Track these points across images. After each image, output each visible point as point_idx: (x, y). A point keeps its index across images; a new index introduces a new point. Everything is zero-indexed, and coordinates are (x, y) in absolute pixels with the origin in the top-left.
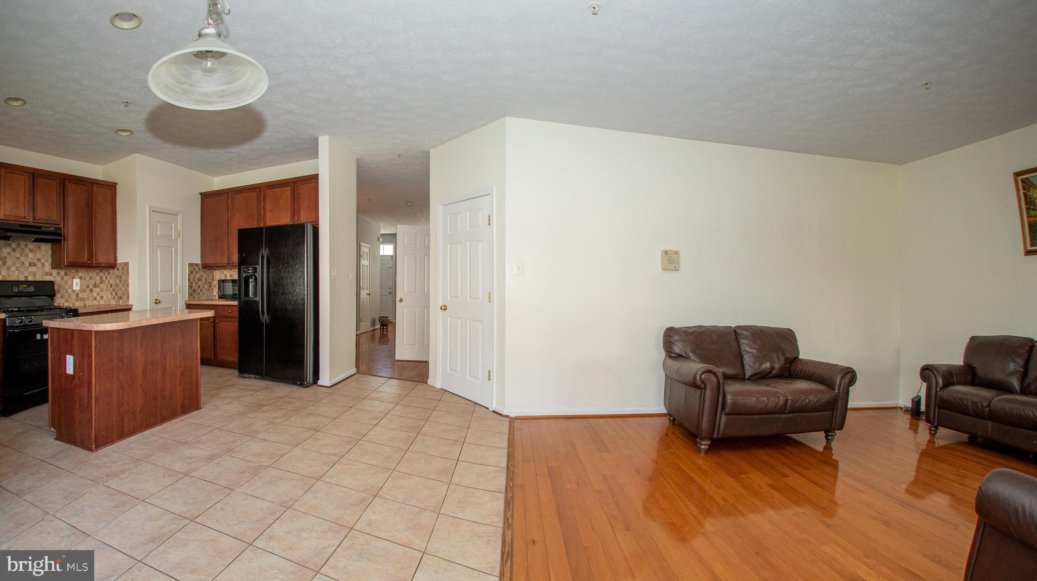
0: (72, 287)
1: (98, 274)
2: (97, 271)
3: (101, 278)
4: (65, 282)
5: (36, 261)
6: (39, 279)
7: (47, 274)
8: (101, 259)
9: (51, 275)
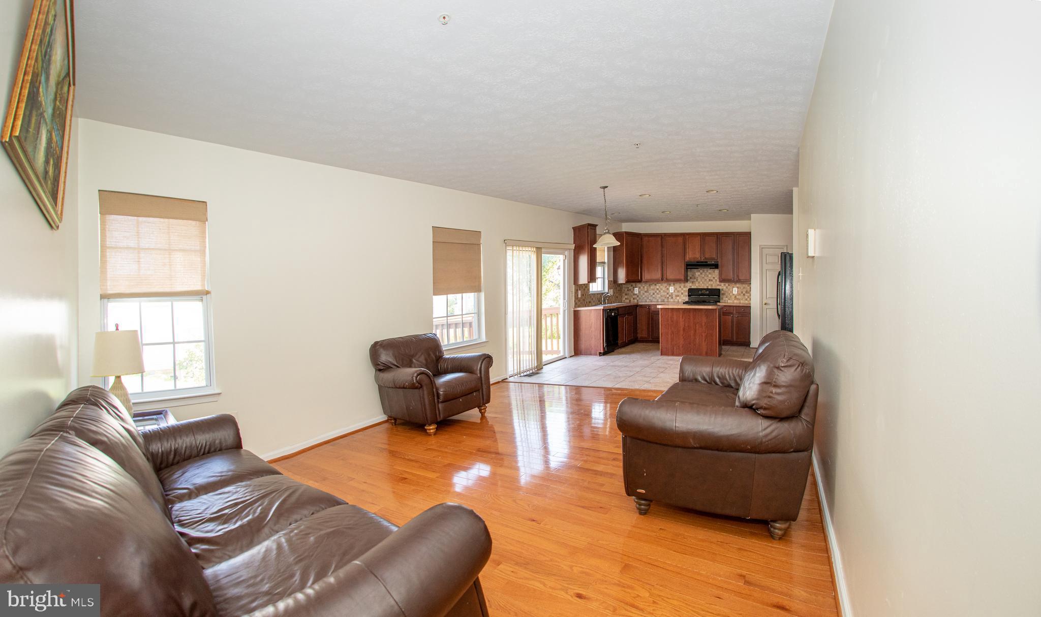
0: (732, 292)
1: (745, 286)
2: (744, 284)
4: (728, 289)
5: (712, 278)
6: (714, 287)
7: (718, 285)
8: (741, 277)
9: (721, 285)
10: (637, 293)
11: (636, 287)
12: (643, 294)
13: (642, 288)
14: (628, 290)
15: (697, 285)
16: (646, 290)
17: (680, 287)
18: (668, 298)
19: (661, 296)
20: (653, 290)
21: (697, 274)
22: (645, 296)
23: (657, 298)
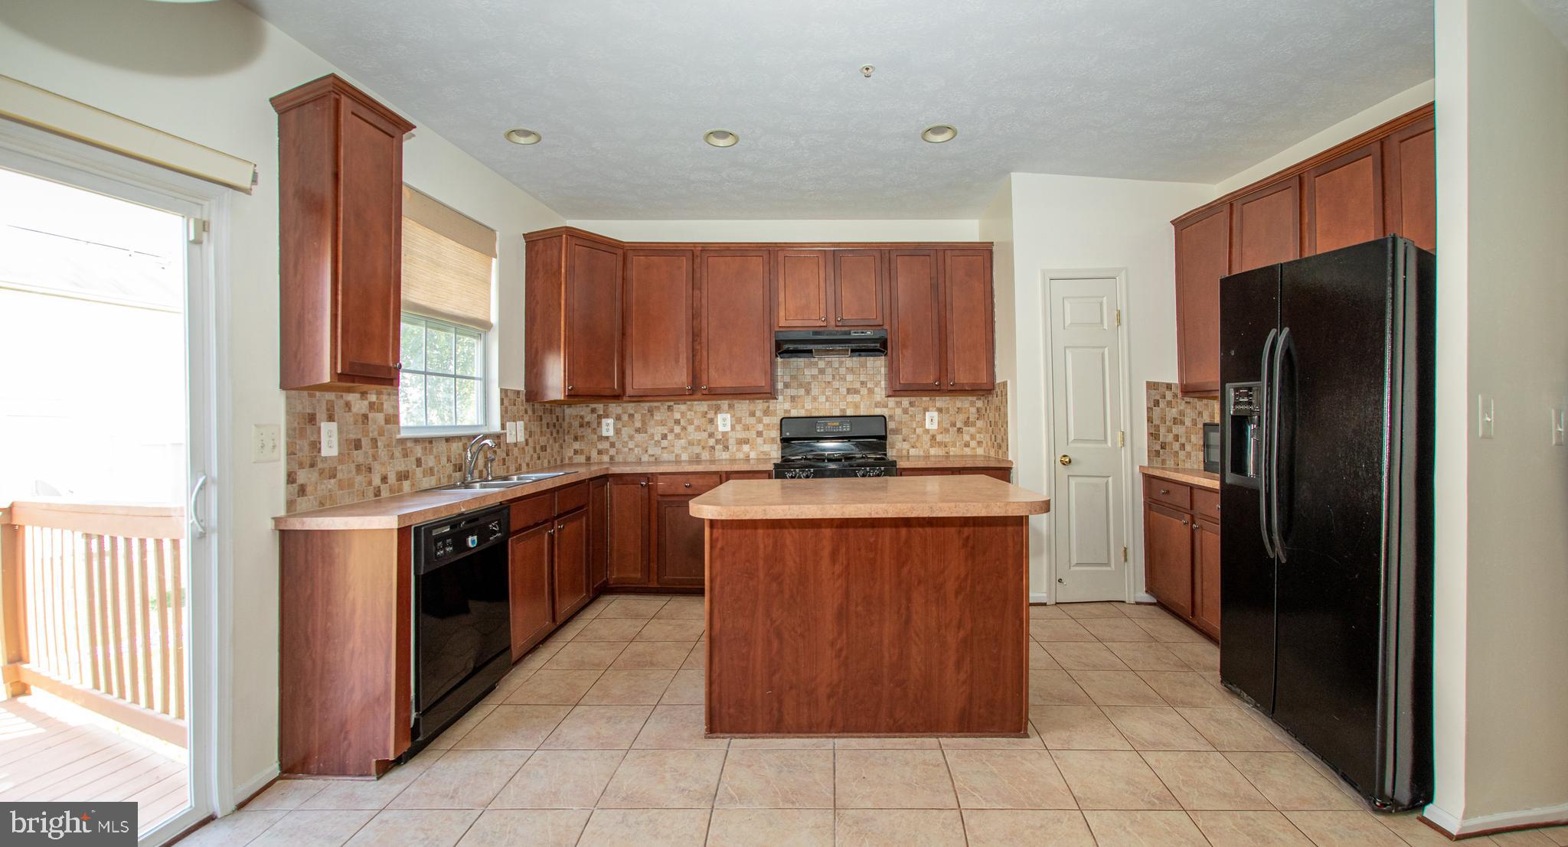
0: (923, 425)
1: (972, 404)
2: (970, 398)
3: (978, 410)
4: (911, 416)
5: (857, 385)
6: (862, 412)
7: (877, 404)
8: (963, 378)
9: (886, 406)
10: (611, 433)
11: (607, 416)
12: (631, 437)
13: (625, 417)
14: (581, 426)
15: (808, 405)
16: (638, 424)
17: (753, 414)
18: (713, 448)
19: (691, 443)
20: (663, 423)
21: (807, 372)
22: (636, 446)
23: (677, 450)
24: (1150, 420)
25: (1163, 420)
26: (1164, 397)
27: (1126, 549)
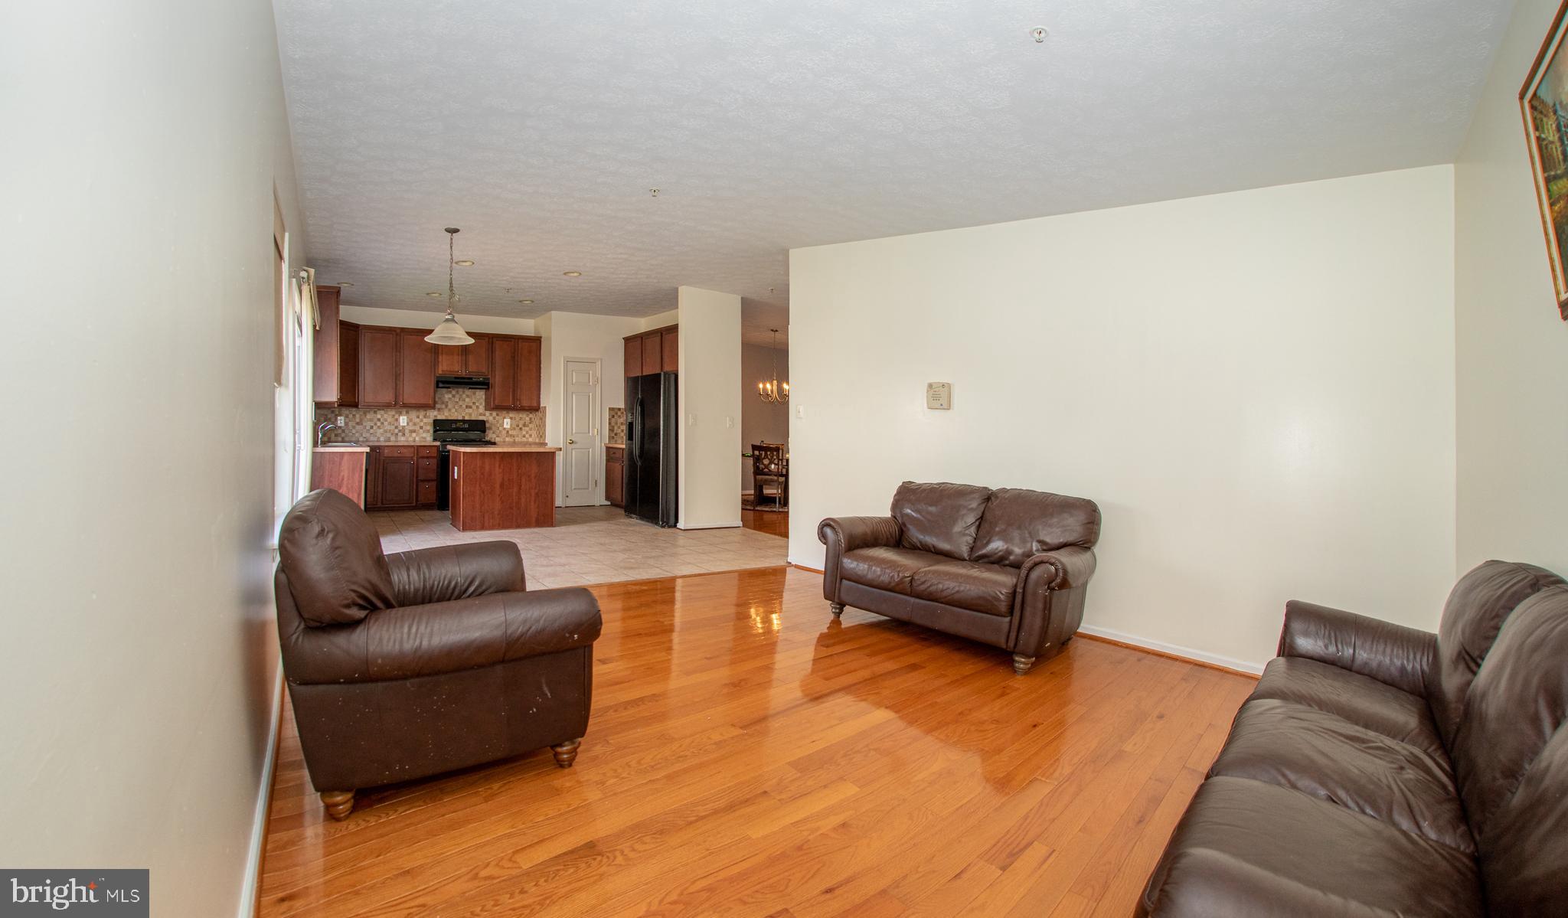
0: (502, 426)
1: (528, 415)
2: (526, 413)
3: (531, 419)
4: (497, 421)
5: (471, 404)
6: (473, 418)
7: (481, 415)
8: (525, 403)
9: (485, 415)
10: (343, 425)
11: (341, 415)
12: (354, 427)
13: (351, 416)
15: (446, 414)
16: (358, 420)
17: (418, 417)
18: (397, 434)
19: (386, 431)
20: (371, 420)
21: (446, 396)
22: (357, 432)
23: (378, 435)
24: (610, 424)
25: (616, 424)
26: (617, 414)
27: (596, 481)
